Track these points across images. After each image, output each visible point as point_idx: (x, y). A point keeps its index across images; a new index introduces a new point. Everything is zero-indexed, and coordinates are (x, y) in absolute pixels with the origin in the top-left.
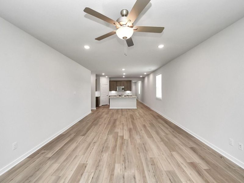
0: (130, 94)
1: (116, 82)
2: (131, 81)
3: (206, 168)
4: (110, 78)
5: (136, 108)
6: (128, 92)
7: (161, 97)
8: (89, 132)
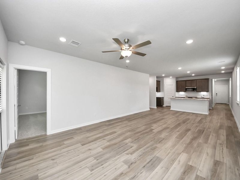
0: (207, 96)
1: (185, 82)
2: (208, 79)
4: (177, 78)
6: (204, 94)
8: (133, 121)
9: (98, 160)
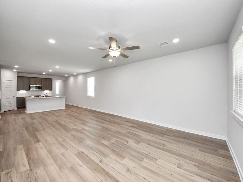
0: (49, 94)
2: (51, 79)
3: (137, 126)
4: (18, 72)
5: (65, 108)
6: (47, 92)
7: (94, 95)
9: (143, 158)
